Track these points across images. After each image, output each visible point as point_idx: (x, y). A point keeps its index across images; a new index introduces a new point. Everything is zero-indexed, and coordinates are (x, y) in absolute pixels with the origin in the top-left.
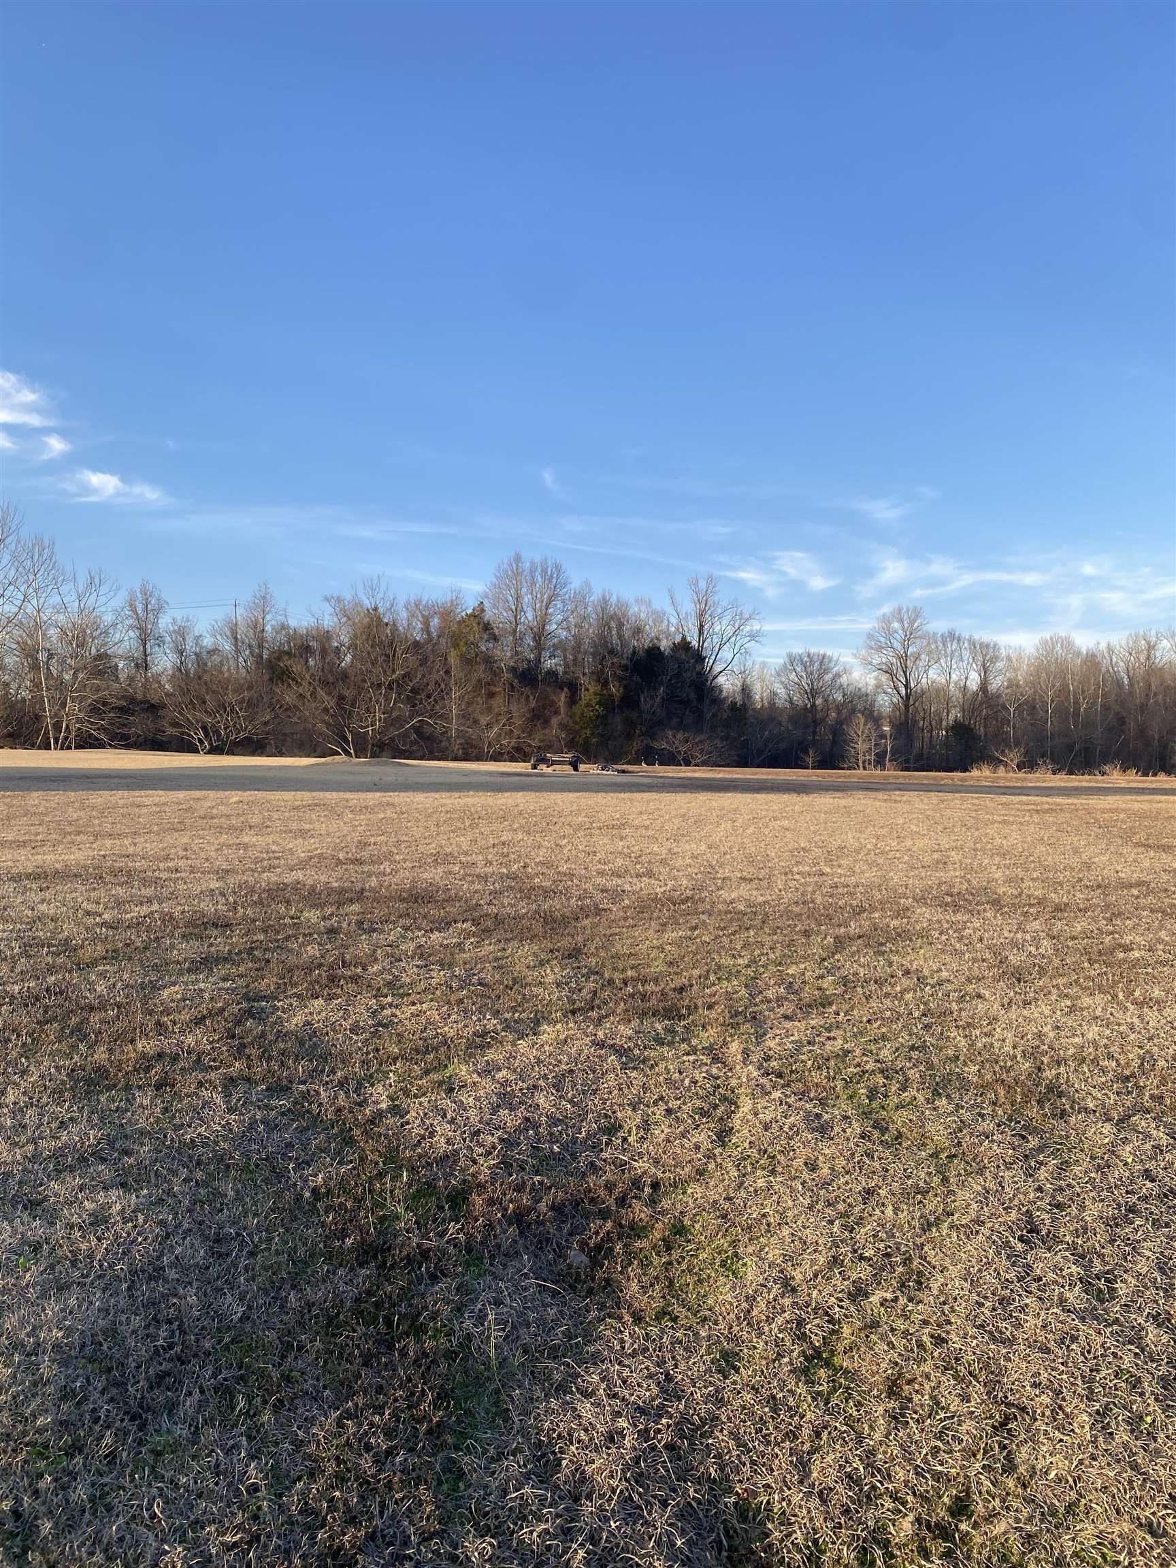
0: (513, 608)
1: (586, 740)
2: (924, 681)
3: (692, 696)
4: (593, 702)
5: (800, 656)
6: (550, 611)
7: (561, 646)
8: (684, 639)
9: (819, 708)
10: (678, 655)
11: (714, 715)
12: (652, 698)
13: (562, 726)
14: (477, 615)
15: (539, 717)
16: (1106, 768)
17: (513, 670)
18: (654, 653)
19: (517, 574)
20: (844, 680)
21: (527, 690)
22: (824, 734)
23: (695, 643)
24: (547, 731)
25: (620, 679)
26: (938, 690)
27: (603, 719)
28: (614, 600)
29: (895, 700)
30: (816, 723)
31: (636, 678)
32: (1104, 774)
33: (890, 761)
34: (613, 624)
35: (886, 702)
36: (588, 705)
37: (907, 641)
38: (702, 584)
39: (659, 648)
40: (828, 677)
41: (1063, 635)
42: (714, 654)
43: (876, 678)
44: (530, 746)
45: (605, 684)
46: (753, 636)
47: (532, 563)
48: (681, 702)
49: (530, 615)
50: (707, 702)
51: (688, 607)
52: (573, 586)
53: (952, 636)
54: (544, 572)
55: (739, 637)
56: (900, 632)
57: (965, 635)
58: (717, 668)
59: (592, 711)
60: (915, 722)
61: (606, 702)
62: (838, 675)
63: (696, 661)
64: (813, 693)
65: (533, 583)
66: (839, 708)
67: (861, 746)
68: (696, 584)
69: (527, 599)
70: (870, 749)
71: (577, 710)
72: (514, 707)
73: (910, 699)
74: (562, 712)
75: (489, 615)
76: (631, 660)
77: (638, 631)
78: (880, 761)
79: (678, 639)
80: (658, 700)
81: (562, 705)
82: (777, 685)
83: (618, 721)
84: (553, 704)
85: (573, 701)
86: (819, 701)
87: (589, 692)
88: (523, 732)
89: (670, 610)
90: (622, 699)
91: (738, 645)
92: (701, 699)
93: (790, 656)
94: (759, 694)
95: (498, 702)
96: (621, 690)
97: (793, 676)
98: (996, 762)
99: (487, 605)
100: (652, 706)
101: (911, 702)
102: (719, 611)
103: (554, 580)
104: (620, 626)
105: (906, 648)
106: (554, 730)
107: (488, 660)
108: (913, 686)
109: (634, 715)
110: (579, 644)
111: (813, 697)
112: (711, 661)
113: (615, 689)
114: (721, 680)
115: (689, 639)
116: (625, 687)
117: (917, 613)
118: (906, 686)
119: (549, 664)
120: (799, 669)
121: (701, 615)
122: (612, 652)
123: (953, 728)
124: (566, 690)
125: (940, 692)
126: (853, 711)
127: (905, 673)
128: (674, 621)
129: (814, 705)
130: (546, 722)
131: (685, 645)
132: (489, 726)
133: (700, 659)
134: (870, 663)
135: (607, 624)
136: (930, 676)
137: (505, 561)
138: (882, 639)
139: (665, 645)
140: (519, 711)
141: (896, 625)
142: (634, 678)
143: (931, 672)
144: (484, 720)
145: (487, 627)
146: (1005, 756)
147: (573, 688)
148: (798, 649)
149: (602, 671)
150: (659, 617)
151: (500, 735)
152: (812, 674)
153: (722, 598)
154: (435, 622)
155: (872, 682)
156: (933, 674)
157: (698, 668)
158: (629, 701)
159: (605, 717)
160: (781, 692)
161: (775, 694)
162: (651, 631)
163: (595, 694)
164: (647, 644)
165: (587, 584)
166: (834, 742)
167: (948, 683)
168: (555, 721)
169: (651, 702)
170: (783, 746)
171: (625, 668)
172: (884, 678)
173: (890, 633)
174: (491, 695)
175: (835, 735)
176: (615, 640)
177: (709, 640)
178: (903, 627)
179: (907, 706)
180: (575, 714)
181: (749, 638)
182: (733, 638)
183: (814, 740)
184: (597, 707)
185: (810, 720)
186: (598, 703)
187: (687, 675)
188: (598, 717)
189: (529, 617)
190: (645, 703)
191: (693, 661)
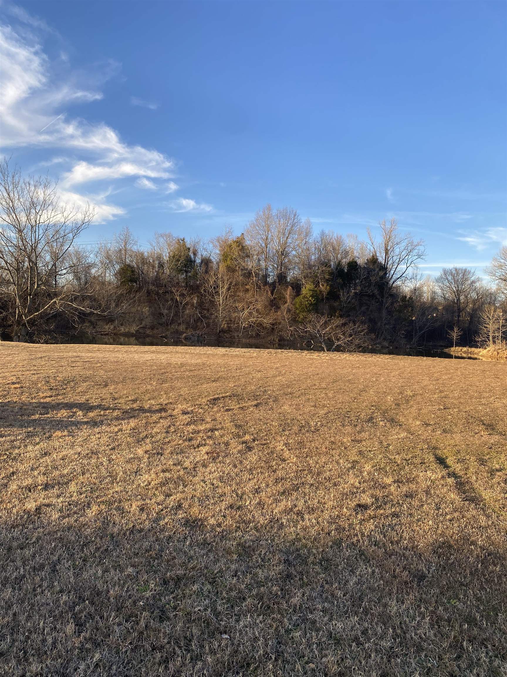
0: (264, 238)
1: (303, 319)
3: (376, 292)
4: (308, 296)
5: (451, 270)
6: (288, 240)
8: (374, 256)
9: (462, 302)
10: (368, 266)
12: (348, 293)
13: (287, 310)
15: (274, 305)
18: (353, 265)
19: (268, 218)
20: (477, 285)
21: (267, 288)
22: (465, 317)
23: (381, 259)
24: (278, 313)
25: (327, 281)
30: (460, 310)
31: (339, 281)
36: (305, 297)
39: (356, 262)
40: (468, 283)
42: (395, 267)
43: (497, 284)
44: (266, 323)
45: (317, 285)
48: (369, 296)
50: (386, 296)
51: (379, 239)
52: (302, 225)
55: (410, 256)
58: (395, 277)
59: (307, 301)
61: (317, 295)
62: (473, 282)
63: (381, 271)
64: (458, 293)
66: (474, 302)
67: (491, 327)
70: (499, 329)
71: (298, 300)
72: (258, 298)
74: (288, 301)
75: (247, 242)
76: (338, 269)
80: (352, 294)
81: (288, 297)
82: (436, 287)
84: (282, 297)
85: (295, 295)
86: (462, 298)
87: (307, 289)
88: (262, 315)
90: (329, 293)
91: (410, 261)
92: (382, 294)
93: (445, 269)
95: (250, 295)
96: (328, 288)
97: (446, 282)
99: (246, 236)
100: (348, 299)
106: (283, 312)
109: (336, 304)
111: (458, 295)
112: (393, 271)
113: (323, 287)
116: (331, 286)
120: (450, 278)
122: (326, 264)
124: (290, 287)
129: (459, 300)
130: (278, 308)
131: (374, 260)
132: (243, 310)
133: (384, 268)
134: (494, 275)
139: (361, 261)
140: (262, 301)
142: (337, 281)
144: (239, 306)
147: (296, 286)
149: (316, 276)
151: (248, 316)
152: (458, 281)
155: (495, 287)
157: (383, 276)
158: (333, 295)
159: (316, 304)
160: (439, 291)
161: (434, 293)
166: (471, 322)
168: (283, 308)
169: (347, 296)
170: (439, 324)
172: (503, 284)
174: (247, 291)
175: (471, 318)
177: (392, 259)
180: (296, 302)
181: (417, 257)
182: (407, 257)
183: (458, 320)
184: (310, 298)
185: (456, 308)
186: (312, 296)
187: (373, 279)
188: (311, 305)
189: (274, 246)
190: (343, 296)
191: (377, 269)
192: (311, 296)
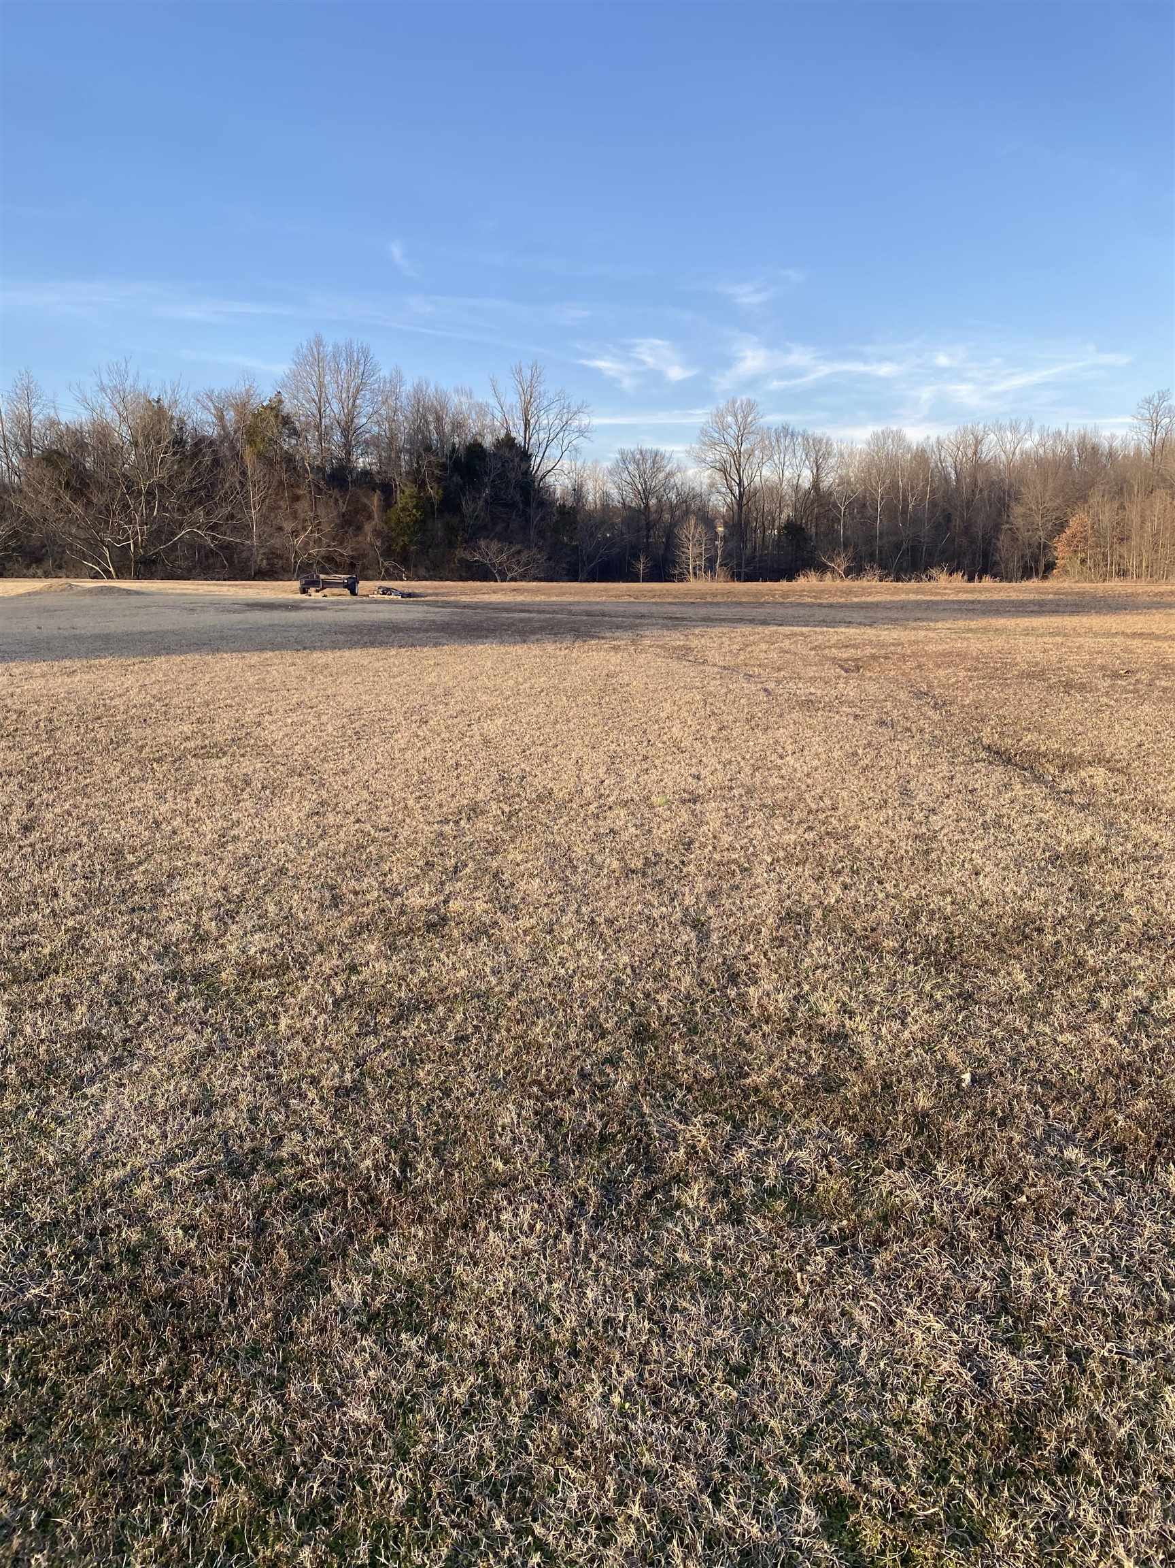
0: (317, 399)
1: (404, 547)
2: (757, 479)
3: (518, 498)
4: (410, 506)
5: (632, 453)
6: (358, 402)
7: (374, 442)
8: (508, 434)
9: (652, 509)
10: (501, 452)
11: (543, 519)
12: (474, 499)
13: (377, 533)
14: (274, 408)
15: (350, 522)
16: (934, 572)
17: (321, 469)
18: (475, 449)
19: (319, 360)
20: (677, 479)
21: (336, 493)
22: (656, 537)
23: (520, 439)
24: (360, 538)
25: (439, 480)
26: (771, 489)
27: (421, 525)
28: (431, 391)
29: (729, 500)
30: (649, 526)
31: (457, 479)
32: (930, 578)
33: (721, 565)
34: (430, 418)
35: (720, 502)
36: (403, 509)
37: (740, 438)
38: (527, 374)
39: (480, 445)
40: (661, 476)
41: (895, 428)
42: (542, 450)
43: (710, 477)
44: (342, 555)
45: (422, 486)
46: (582, 432)
47: (336, 346)
48: (506, 505)
49: (336, 407)
50: (534, 505)
51: (513, 400)
52: (382, 374)
53: (786, 432)
54: (349, 358)
55: (566, 433)
56: (734, 427)
57: (799, 429)
58: (544, 469)
59: (409, 516)
60: (748, 523)
61: (423, 504)
62: (670, 475)
63: (521, 460)
64: (646, 493)
65: (338, 371)
66: (672, 508)
67: (692, 550)
68: (520, 373)
69: (331, 389)
71: (393, 514)
72: (321, 511)
73: (744, 499)
74: (376, 517)
75: (288, 407)
76: (451, 458)
77: (458, 426)
78: (710, 566)
79: (502, 434)
80: (481, 503)
81: (375, 509)
82: (610, 485)
83: (438, 527)
84: (365, 508)
85: (388, 503)
86: (653, 502)
87: (405, 495)
88: (334, 539)
89: (492, 402)
90: (442, 503)
91: (566, 442)
92: (527, 503)
93: (622, 453)
94: (592, 497)
95: (303, 506)
96: (441, 491)
97: (625, 476)
98: (822, 569)
99: (285, 396)
100: (474, 511)
101: (745, 501)
102: (546, 403)
103: (362, 367)
104: (439, 419)
105: (739, 444)
106: (368, 537)
107: (289, 459)
108: (746, 483)
109: (455, 520)
110: (392, 438)
111: (647, 498)
112: (538, 459)
113: (433, 491)
114: (550, 479)
115: (513, 434)
116: (445, 489)
117: (750, 406)
118: (739, 485)
119: (361, 462)
120: (631, 468)
121: (526, 411)
122: (428, 449)
123: (785, 528)
124: (379, 492)
125: (774, 491)
126: (687, 512)
127: (738, 471)
128: (499, 415)
129: (647, 506)
130: (359, 528)
131: (509, 442)
132: (295, 533)
133: (525, 456)
134: (704, 461)
135: (424, 417)
136: (763, 474)
137: (305, 344)
138: (716, 435)
139: (488, 442)
140: (328, 515)
141: (730, 419)
142: (454, 479)
143: (764, 472)
144: (288, 526)
145: (286, 421)
146: (832, 561)
147: (387, 489)
148: (630, 446)
149: (418, 470)
150: (482, 410)
151: (306, 544)
152: (644, 472)
153: (548, 388)
154: (230, 415)
155: (707, 481)
156: (766, 472)
157: (524, 466)
158: (450, 504)
159: (423, 521)
160: (614, 492)
161: (607, 495)
162: (473, 426)
163: (411, 497)
164: (469, 439)
165: (398, 371)
166: (667, 546)
167: (781, 481)
168: (368, 527)
169: (473, 507)
170: (615, 551)
171: (443, 467)
172: (718, 476)
173: (724, 429)
174: (296, 498)
175: (668, 538)
176: (435, 436)
177: (535, 436)
178: (737, 421)
179: (740, 506)
180: (390, 519)
181: (577, 434)
182: (562, 433)
183: (648, 544)
184: (414, 511)
185: (644, 522)
187: (511, 475)
188: (416, 522)
189: (335, 409)
190: (467, 506)
191: (517, 459)
192: (414, 507)
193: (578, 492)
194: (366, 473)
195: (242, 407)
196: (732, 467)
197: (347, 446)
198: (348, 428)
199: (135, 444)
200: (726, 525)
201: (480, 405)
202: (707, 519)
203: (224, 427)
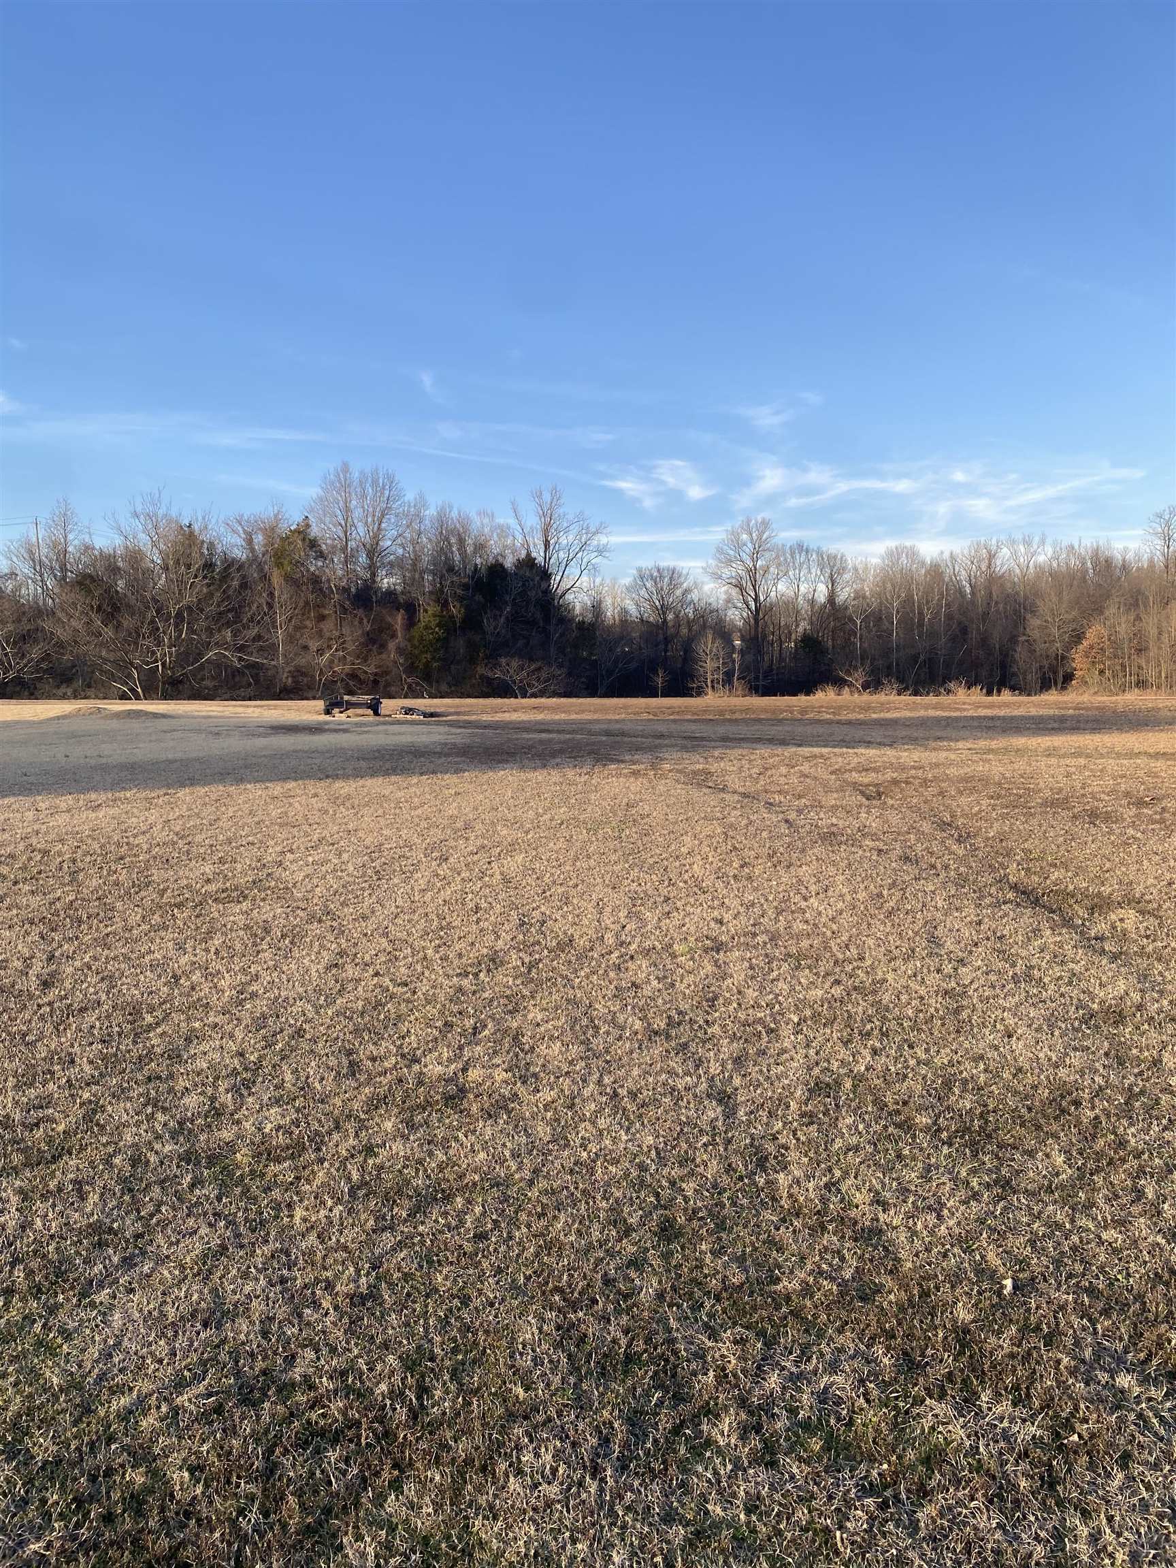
0: (343, 523)
1: (427, 665)
2: (773, 594)
3: (538, 615)
4: (433, 624)
5: (650, 571)
6: (383, 525)
7: (398, 564)
8: (528, 555)
9: (670, 624)
10: (522, 572)
11: (562, 635)
12: (495, 617)
13: (400, 650)
14: (302, 532)
15: (375, 640)
16: (952, 686)
17: (346, 590)
18: (497, 570)
19: (345, 486)
20: (694, 596)
21: (360, 612)
22: (675, 651)
23: (540, 560)
24: (384, 656)
25: (461, 599)
26: (787, 604)
27: (444, 642)
28: (454, 514)
29: (745, 615)
30: (667, 640)
31: (478, 597)
32: (948, 692)
33: (738, 679)
34: (453, 540)
35: (736, 616)
36: (426, 628)
37: (755, 556)
38: (547, 497)
39: (502, 566)
40: (678, 592)
41: (908, 544)
42: (562, 569)
43: (726, 592)
44: (366, 672)
45: (445, 605)
46: (601, 551)
47: (362, 472)
48: (526, 622)
49: (361, 530)
50: (554, 621)
51: (533, 521)
52: (406, 499)
53: (801, 548)
54: (375, 482)
55: (585, 553)
56: (750, 545)
57: (813, 546)
58: (564, 586)
59: (432, 633)
60: (765, 637)
61: (447, 623)
62: (687, 591)
63: (542, 579)
64: (664, 609)
65: (364, 496)
66: (689, 623)
67: (710, 665)
68: (540, 496)
69: (357, 513)
71: (416, 632)
72: (346, 630)
73: (760, 614)
74: (400, 635)
75: (315, 531)
76: (473, 578)
77: (480, 547)
78: (728, 679)
79: (523, 554)
80: (502, 620)
81: (399, 627)
82: (628, 601)
83: (460, 645)
84: (390, 626)
85: (411, 622)
86: (670, 616)
87: (428, 614)
88: (358, 657)
89: (512, 522)
90: (464, 621)
91: (585, 560)
92: (547, 619)
93: (639, 570)
94: (610, 613)
95: (328, 626)
96: (463, 610)
97: (643, 592)
98: (840, 683)
99: (312, 521)
100: (495, 628)
101: (761, 615)
102: (565, 525)
103: (387, 493)
104: (461, 541)
105: (754, 561)
106: (392, 654)
107: (315, 580)
108: (762, 599)
109: (477, 638)
110: (416, 560)
111: (664, 613)
112: (558, 578)
113: (455, 610)
114: (570, 597)
115: (534, 555)
116: (467, 607)
117: (765, 524)
118: (756, 600)
119: (386, 582)
120: (648, 585)
121: (546, 532)
122: (451, 569)
123: (802, 641)
124: (403, 611)
125: (790, 606)
126: (704, 627)
127: (754, 587)
128: (519, 536)
129: (665, 621)
130: (383, 646)
131: (529, 562)
132: (320, 652)
133: (545, 575)
134: (720, 577)
135: (447, 539)
136: (778, 589)
137: (332, 470)
138: (732, 553)
139: (509, 563)
140: (353, 634)
141: (745, 537)
142: (476, 598)
143: (780, 587)
144: (314, 645)
145: (313, 544)
146: (850, 675)
147: (411, 609)
148: (647, 563)
149: (441, 591)
150: (503, 531)
151: (331, 662)
152: (662, 589)
153: (568, 509)
154: (259, 539)
155: (723, 597)
156: (781, 587)
157: (544, 585)
158: (471, 622)
159: (446, 640)
160: (632, 609)
161: (624, 611)
162: (494, 546)
163: (434, 616)
164: (491, 560)
165: (421, 496)
166: (685, 660)
167: (797, 596)
168: (392, 645)
169: (494, 624)
170: (634, 665)
171: (465, 587)
172: (735, 592)
173: (739, 546)
174: (322, 618)
175: (686, 651)
176: (457, 558)
177: (555, 555)
178: (752, 539)
179: (756, 620)
180: (413, 637)
181: (596, 554)
182: (581, 553)
183: (666, 658)
184: (437, 629)
185: (661, 637)
186: (438, 625)
187: (532, 594)
188: (438, 640)
189: (361, 532)
190: (488, 624)
191: (537, 577)
193: (597, 608)
194: (390, 594)
195: (270, 531)
196: (748, 583)
197: (372, 568)
198: (373, 551)
199: (166, 568)
200: (743, 639)
201: (500, 527)
202: (723, 632)
203: (252, 550)
